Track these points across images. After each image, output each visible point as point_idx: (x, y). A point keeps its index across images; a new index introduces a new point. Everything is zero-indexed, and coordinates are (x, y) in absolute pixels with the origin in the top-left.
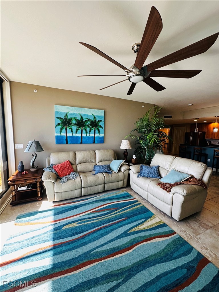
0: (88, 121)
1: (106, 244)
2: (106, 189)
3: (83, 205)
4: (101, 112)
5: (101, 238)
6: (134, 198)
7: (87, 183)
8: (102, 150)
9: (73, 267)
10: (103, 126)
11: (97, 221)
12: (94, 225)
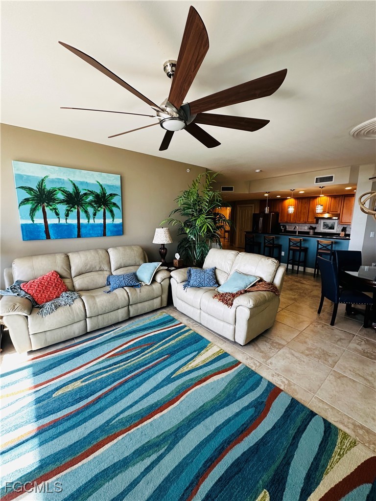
0: (89, 194)
1: (136, 402)
2: (131, 315)
3: (91, 348)
4: (113, 178)
5: (127, 395)
6: (179, 322)
7: (96, 309)
8: (120, 248)
10: (119, 205)
11: (120, 370)
12: (115, 377)
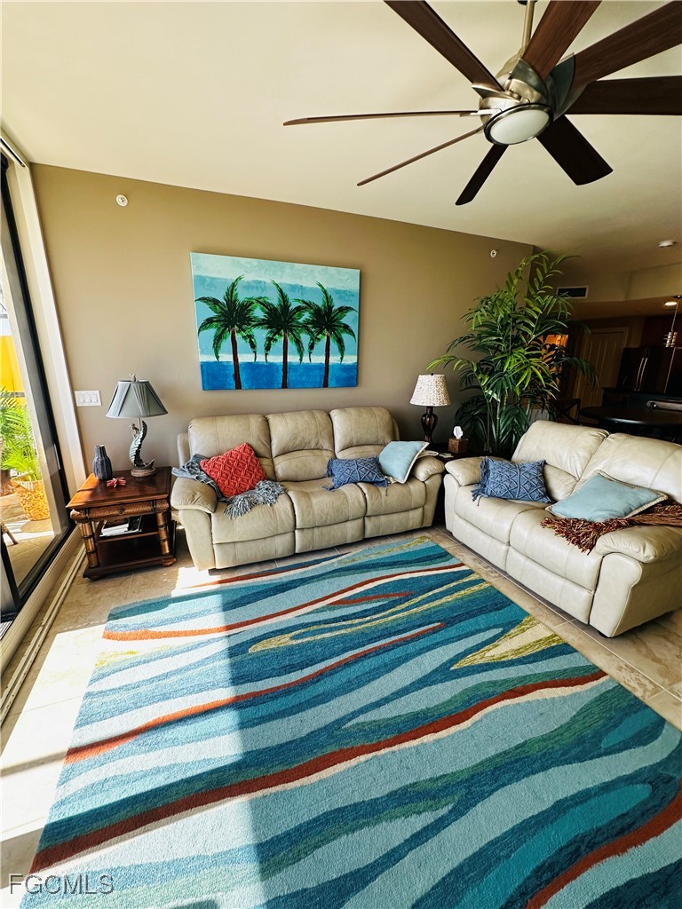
0: (304, 308)
1: (386, 700)
2: (368, 534)
3: (303, 581)
4: (347, 276)
5: (369, 681)
6: (459, 563)
7: (311, 516)
8: (352, 411)
9: (296, 765)
10: (354, 328)
11: (353, 632)
12: (347, 643)
